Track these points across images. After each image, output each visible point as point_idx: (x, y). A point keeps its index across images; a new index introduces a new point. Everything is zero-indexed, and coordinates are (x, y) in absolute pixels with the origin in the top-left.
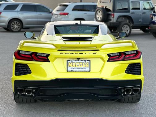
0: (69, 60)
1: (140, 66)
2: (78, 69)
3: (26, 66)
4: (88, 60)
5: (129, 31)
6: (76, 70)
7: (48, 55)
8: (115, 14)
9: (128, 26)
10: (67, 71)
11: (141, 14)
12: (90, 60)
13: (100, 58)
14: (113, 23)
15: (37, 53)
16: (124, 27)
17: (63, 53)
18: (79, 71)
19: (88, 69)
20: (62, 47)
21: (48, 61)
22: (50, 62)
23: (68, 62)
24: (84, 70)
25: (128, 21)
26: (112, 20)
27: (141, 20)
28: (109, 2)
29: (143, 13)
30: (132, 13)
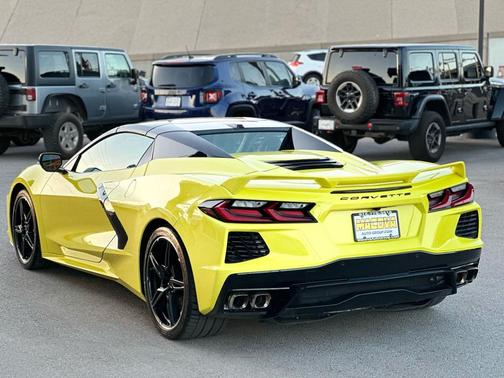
0: (357, 214)
1: (477, 217)
2: (375, 233)
3: (255, 236)
4: (393, 212)
5: (77, 139)
6: (373, 236)
7: (311, 205)
8: (36, 88)
9: (73, 126)
10: (356, 240)
11: (104, 89)
12: (396, 212)
13: (416, 205)
14: (32, 117)
15: (281, 203)
16: (63, 129)
17: (346, 199)
18: (379, 239)
19: (395, 233)
20: (341, 183)
21: (313, 220)
22: (316, 222)
23: (355, 218)
24: (388, 235)
25: (68, 110)
26: (28, 108)
27: (105, 107)
28: (14, 52)
29: (109, 87)
30: (81, 87)
